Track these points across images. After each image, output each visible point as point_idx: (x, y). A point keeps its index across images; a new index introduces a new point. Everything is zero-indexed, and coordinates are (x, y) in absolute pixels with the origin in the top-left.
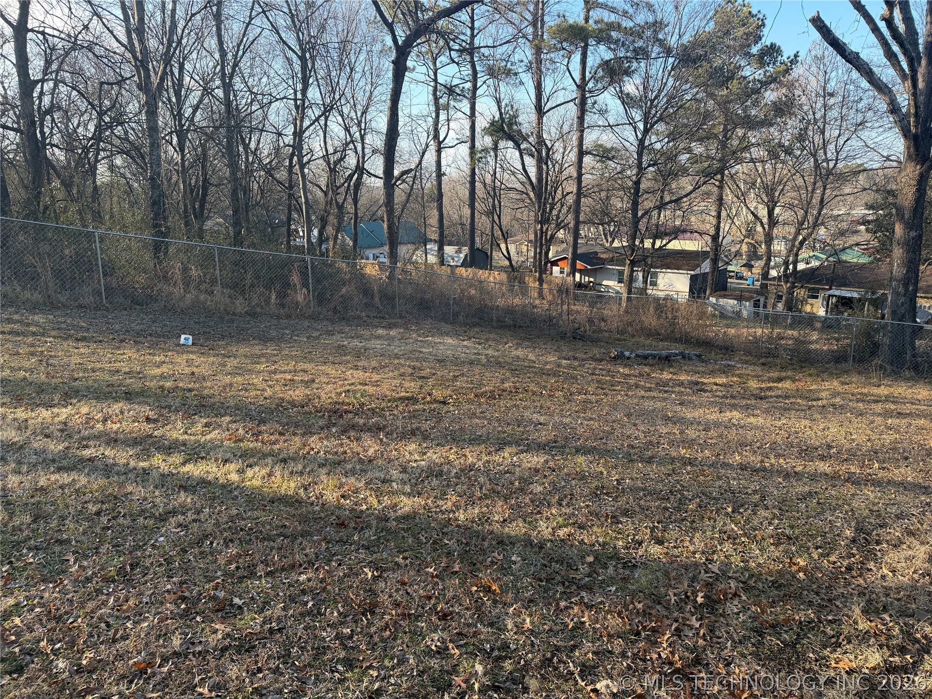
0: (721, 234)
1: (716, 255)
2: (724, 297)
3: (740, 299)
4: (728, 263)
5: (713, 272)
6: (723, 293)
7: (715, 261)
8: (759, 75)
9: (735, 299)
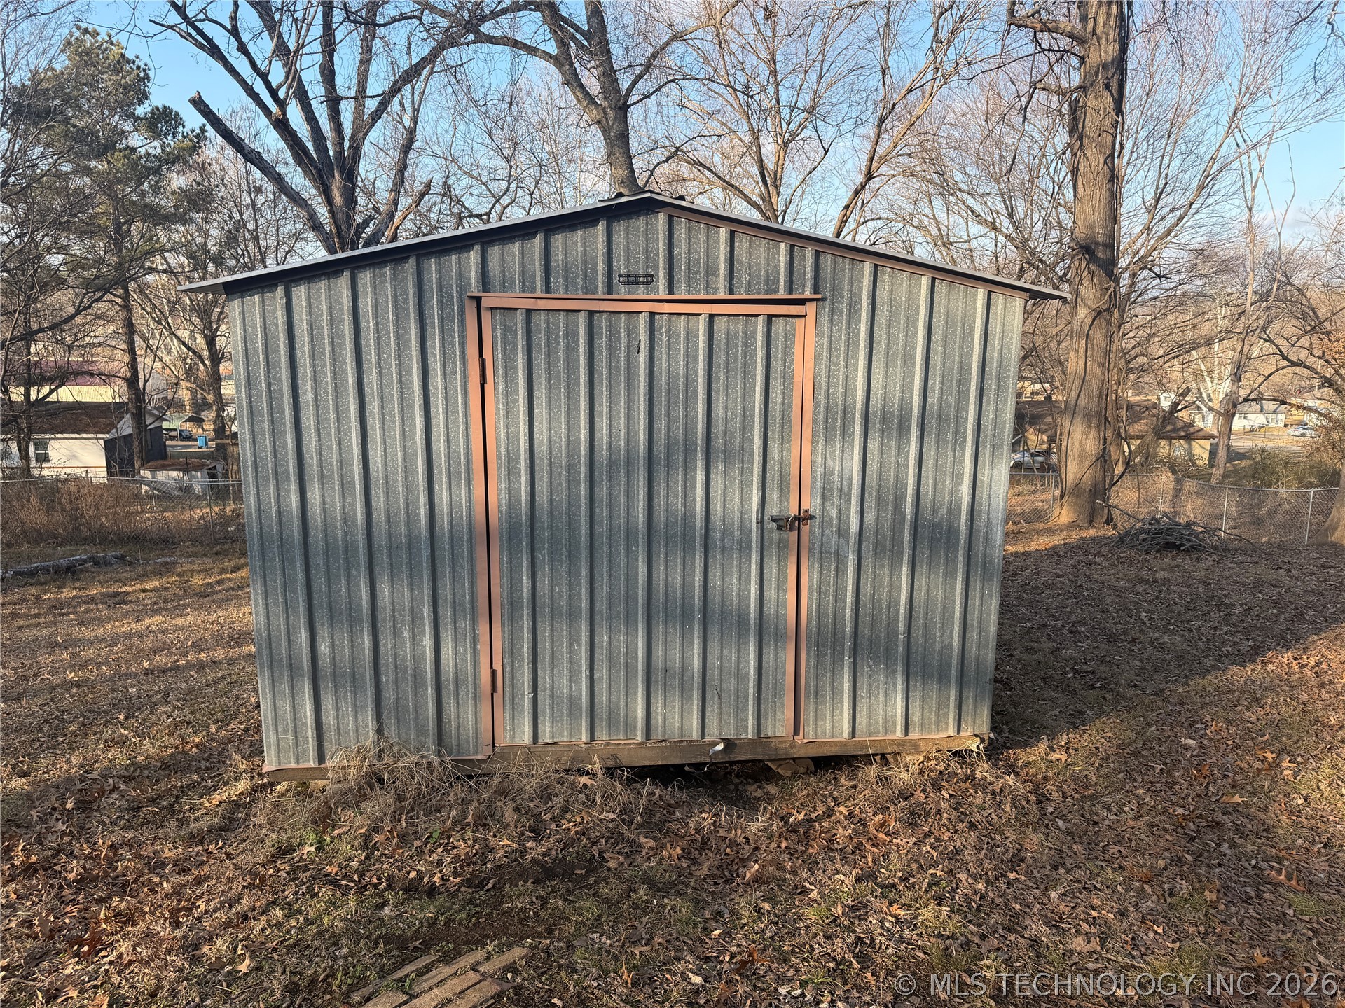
0: (141, 375)
1: (139, 408)
2: (163, 468)
3: (186, 468)
4: (160, 419)
5: (139, 433)
6: (160, 462)
7: (139, 417)
8: (155, 147)
9: (179, 470)
